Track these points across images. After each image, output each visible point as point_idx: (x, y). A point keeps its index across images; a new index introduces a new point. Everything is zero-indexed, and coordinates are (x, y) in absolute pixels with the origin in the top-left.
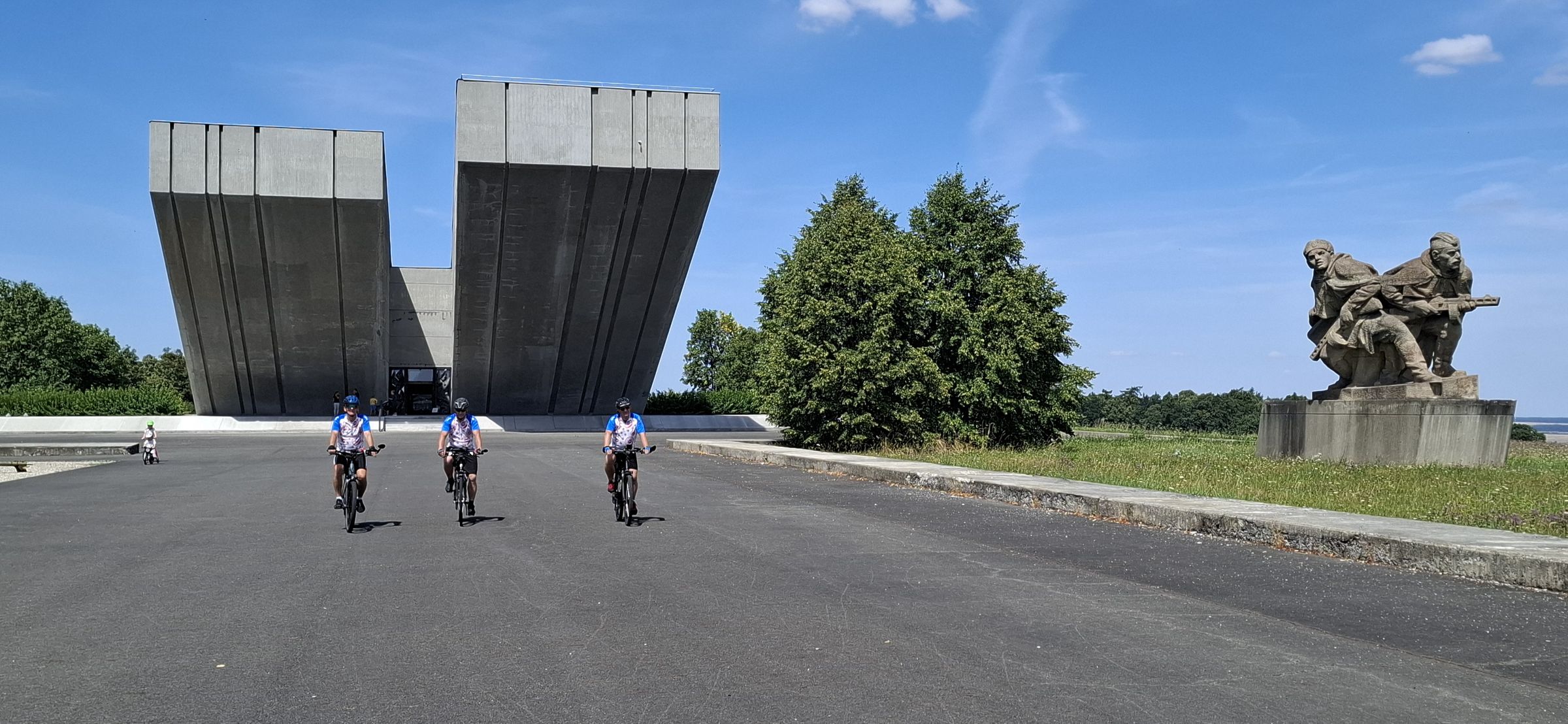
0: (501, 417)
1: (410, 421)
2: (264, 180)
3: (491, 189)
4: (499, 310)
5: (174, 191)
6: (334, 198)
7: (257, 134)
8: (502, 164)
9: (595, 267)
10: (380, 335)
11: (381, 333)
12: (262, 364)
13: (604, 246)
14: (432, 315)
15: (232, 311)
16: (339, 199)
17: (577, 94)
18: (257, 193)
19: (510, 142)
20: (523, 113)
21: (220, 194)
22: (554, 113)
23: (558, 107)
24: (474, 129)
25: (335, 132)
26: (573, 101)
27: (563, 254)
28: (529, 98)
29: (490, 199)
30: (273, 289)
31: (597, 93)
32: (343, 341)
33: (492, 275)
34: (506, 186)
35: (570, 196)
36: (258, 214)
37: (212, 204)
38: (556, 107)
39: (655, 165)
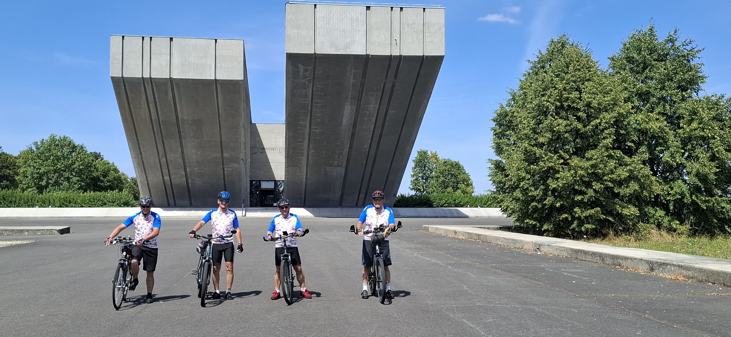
0: (312, 209)
1: (261, 211)
2: (175, 69)
3: (306, 70)
4: (310, 146)
5: (124, 76)
6: (215, 79)
7: (171, 42)
8: (312, 54)
9: (366, 119)
10: (243, 161)
11: (244, 160)
12: (179, 178)
13: (372, 107)
14: (273, 150)
15: (160, 147)
16: (218, 80)
17: (357, 10)
18: (171, 77)
19: (317, 40)
20: (325, 23)
21: (150, 77)
22: (344, 22)
23: (346, 19)
24: (295, 33)
25: (216, 40)
26: (355, 15)
27: (348, 111)
28: (329, 13)
29: (305, 77)
30: (182, 134)
31: (370, 10)
32: (223, 164)
33: (306, 124)
34: (314, 68)
35: (352, 74)
36: (173, 90)
37: (146, 84)
38: (344, 19)
39: (405, 53)
